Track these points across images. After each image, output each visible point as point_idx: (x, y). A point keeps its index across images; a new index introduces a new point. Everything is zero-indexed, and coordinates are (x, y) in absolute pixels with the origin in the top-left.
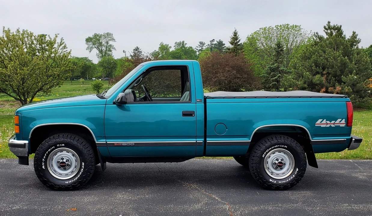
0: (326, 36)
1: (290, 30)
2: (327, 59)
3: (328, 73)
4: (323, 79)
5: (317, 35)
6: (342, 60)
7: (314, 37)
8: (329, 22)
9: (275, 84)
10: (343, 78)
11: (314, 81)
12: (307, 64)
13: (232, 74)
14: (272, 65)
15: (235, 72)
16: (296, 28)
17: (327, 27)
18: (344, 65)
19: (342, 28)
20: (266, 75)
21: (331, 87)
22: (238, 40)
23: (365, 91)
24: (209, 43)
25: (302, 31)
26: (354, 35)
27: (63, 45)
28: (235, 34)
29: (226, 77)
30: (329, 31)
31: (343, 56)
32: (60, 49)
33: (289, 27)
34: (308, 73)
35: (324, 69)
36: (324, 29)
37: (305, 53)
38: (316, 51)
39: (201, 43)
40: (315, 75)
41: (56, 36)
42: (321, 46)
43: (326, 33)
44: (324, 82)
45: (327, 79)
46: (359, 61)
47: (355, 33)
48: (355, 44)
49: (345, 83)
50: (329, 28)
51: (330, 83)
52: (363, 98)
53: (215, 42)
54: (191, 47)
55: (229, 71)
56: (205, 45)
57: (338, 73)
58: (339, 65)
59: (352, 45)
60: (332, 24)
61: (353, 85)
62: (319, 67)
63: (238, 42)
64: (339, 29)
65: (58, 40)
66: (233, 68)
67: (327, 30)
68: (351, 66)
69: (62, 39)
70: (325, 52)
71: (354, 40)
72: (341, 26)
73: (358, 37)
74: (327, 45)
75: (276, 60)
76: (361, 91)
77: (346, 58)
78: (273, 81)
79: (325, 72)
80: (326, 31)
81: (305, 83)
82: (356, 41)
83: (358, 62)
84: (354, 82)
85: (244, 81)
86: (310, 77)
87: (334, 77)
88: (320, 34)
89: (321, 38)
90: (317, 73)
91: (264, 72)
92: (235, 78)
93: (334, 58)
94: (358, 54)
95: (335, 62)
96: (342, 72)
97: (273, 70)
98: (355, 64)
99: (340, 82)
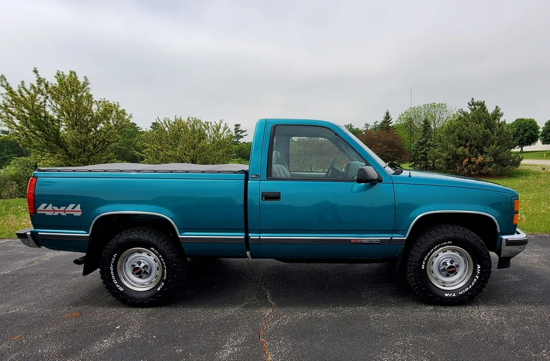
0: (469, 112)
1: (437, 107)
2: (470, 132)
3: (471, 145)
4: (466, 150)
5: (461, 111)
6: (484, 132)
7: (459, 113)
8: (473, 99)
9: (423, 156)
10: (485, 149)
11: (457, 153)
12: (451, 137)
13: (383, 148)
14: (420, 139)
15: (385, 147)
16: (442, 106)
17: (471, 103)
18: (486, 136)
19: (485, 103)
20: (415, 148)
21: (474, 157)
22: (390, 119)
23: (507, 160)
24: (374, 124)
25: (448, 108)
26: (497, 110)
27: (227, 129)
28: (387, 114)
29: (379, 151)
30: (473, 107)
31: (485, 129)
32: (225, 132)
33: (436, 105)
34: (452, 145)
35: (467, 141)
36: (468, 105)
37: (449, 128)
38: (459, 125)
39: (366, 125)
40: (459, 147)
41: (221, 122)
42: (465, 120)
43: (470, 109)
44: (467, 153)
45: (470, 151)
46: (501, 132)
47: (498, 107)
48: (498, 117)
49: (487, 153)
50: (473, 104)
51: (472, 154)
52: (505, 166)
53: (378, 124)
54: (358, 129)
55: (381, 146)
56: (370, 126)
57: (480, 144)
58: (481, 137)
59: (495, 119)
60: (475, 101)
61: (495, 155)
62: (462, 140)
63: (390, 121)
64: (482, 105)
65: (223, 125)
66: (384, 143)
67: (471, 105)
68: (493, 137)
69: (226, 124)
70: (468, 126)
71: (497, 114)
72: (484, 102)
73: (500, 111)
74: (469, 119)
75: (424, 136)
76: (503, 160)
77: (488, 130)
78: (421, 154)
79: (468, 144)
80: (470, 107)
81: (449, 155)
82: (498, 115)
83: (499, 134)
84: (496, 152)
85: (395, 155)
86: (454, 149)
87: (476, 148)
88: (464, 110)
89: (465, 114)
90: (461, 145)
91: (413, 146)
92: (387, 152)
93: (476, 131)
94: (499, 126)
95: (477, 134)
96: (484, 144)
97: (421, 144)
98: (497, 136)
99: (482, 152)
